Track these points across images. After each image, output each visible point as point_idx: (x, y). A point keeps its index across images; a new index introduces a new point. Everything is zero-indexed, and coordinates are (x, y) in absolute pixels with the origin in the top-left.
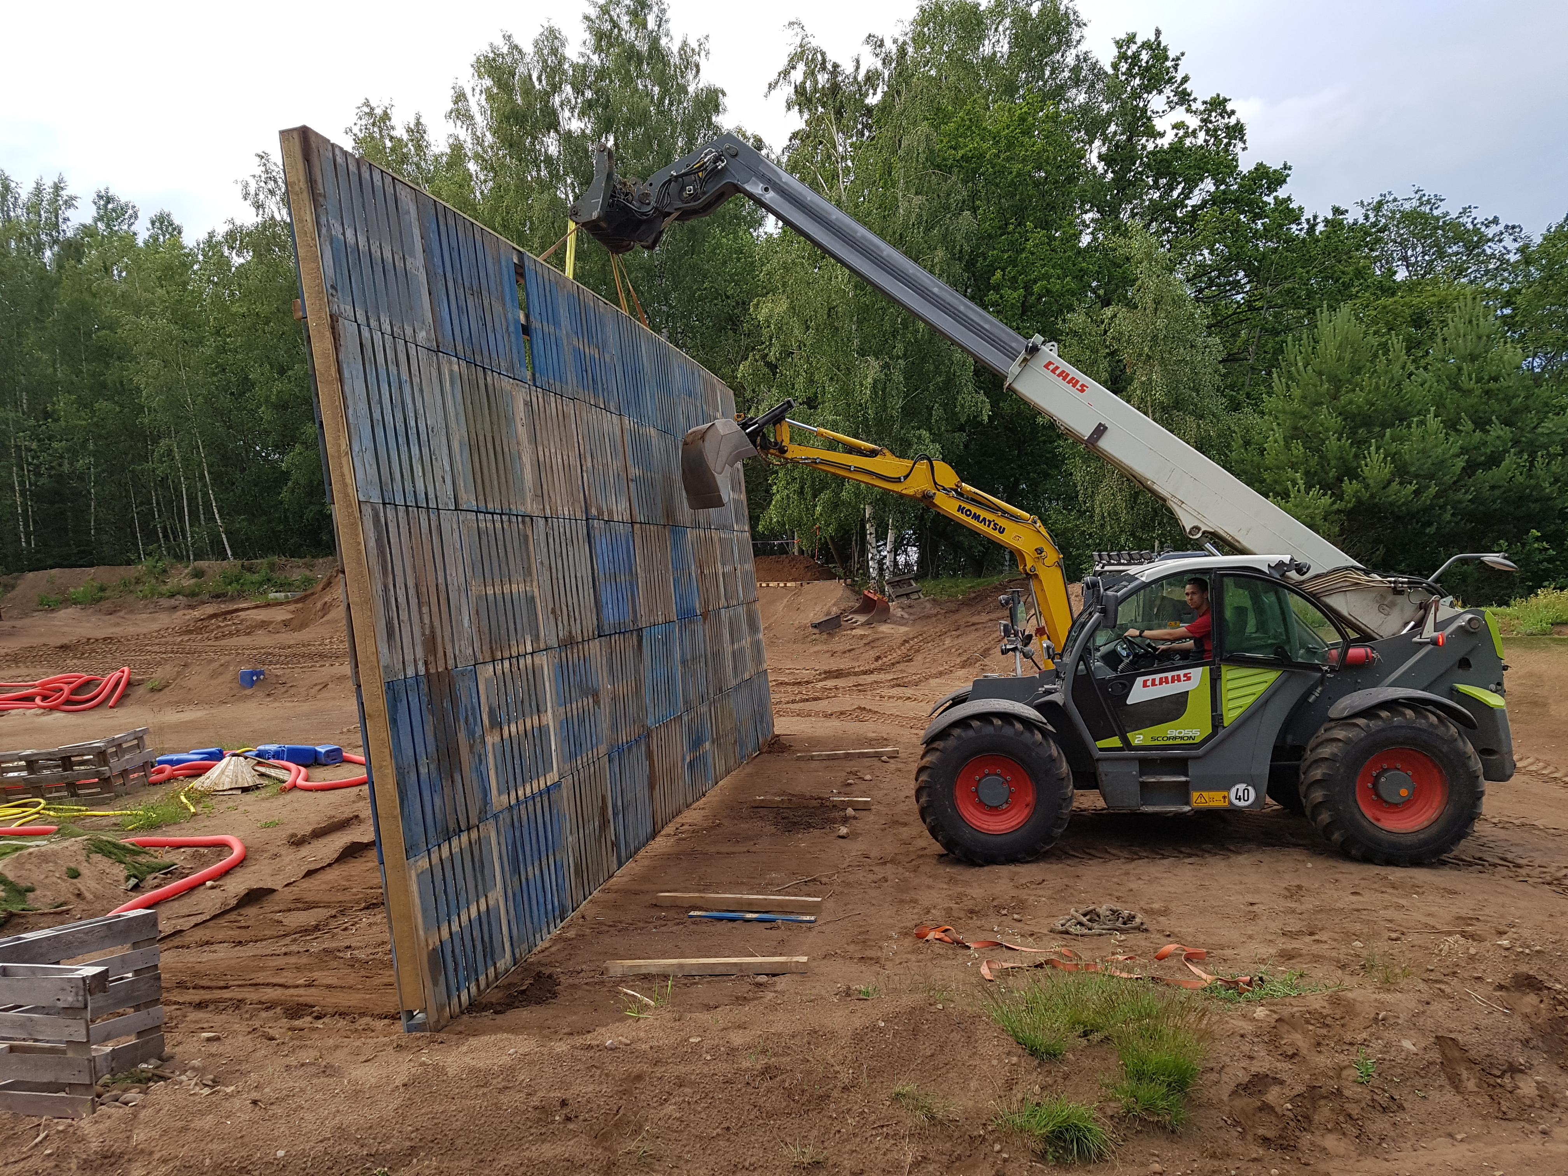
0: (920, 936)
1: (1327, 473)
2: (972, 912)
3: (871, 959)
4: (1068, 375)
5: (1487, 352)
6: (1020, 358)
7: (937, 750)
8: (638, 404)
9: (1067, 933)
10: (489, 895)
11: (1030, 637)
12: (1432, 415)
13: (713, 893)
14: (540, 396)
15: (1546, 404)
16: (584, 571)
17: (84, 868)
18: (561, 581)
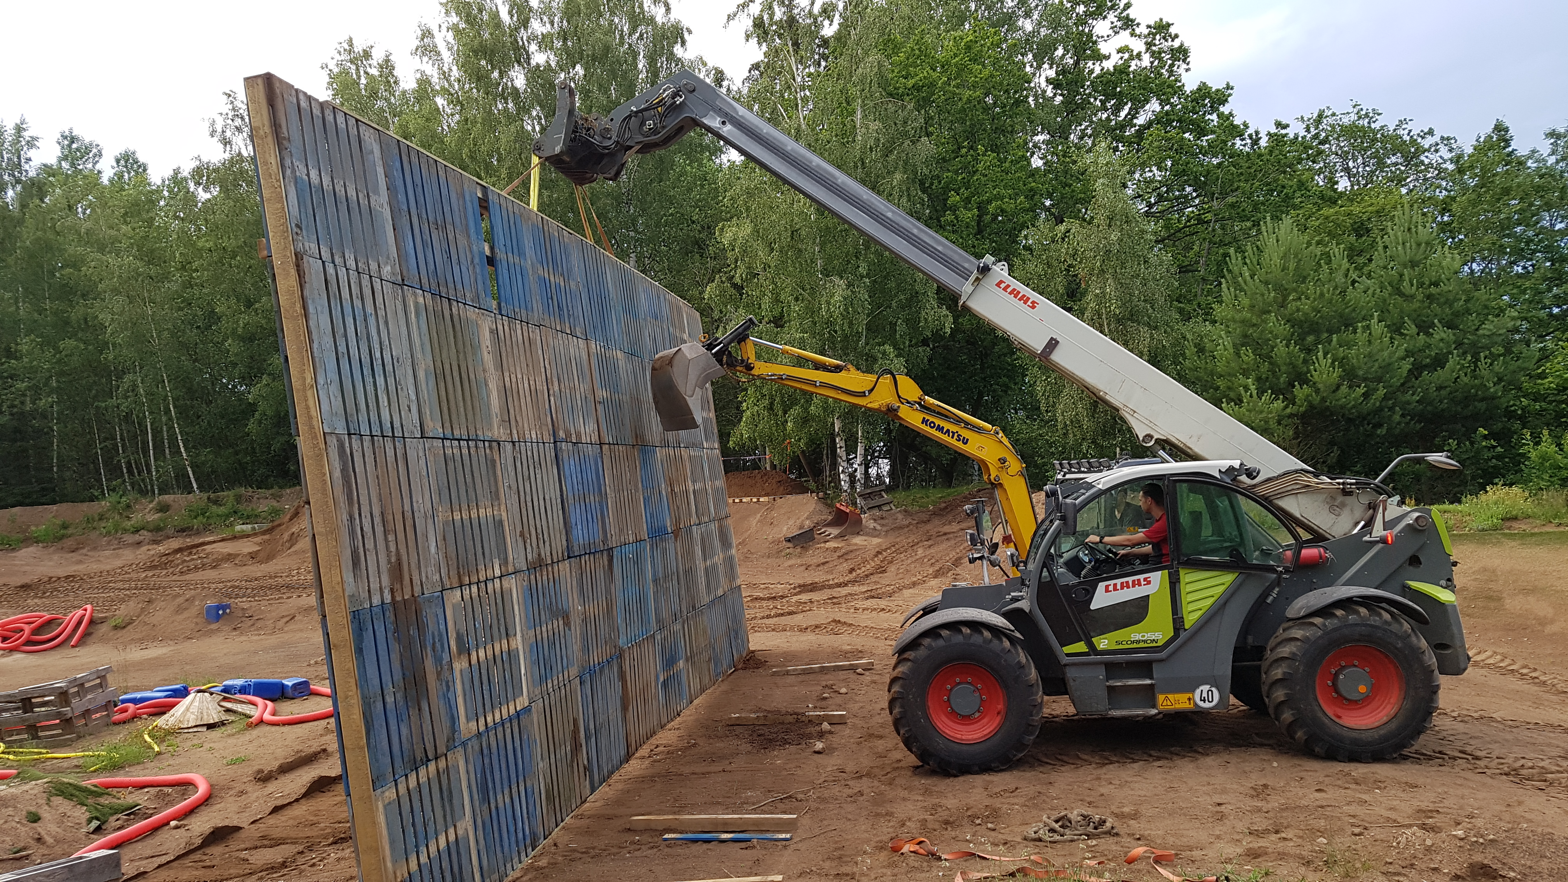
0: (895, 850)
1: (1278, 379)
2: (947, 822)
3: (847, 875)
4: (1019, 292)
5: (1426, 258)
6: (972, 278)
7: (908, 660)
8: (604, 328)
9: (1040, 840)
10: (458, 825)
11: (996, 546)
12: (1376, 320)
13: (688, 814)
14: (506, 324)
15: (1486, 307)
16: (553, 493)
17: (45, 813)
18: (530, 504)
